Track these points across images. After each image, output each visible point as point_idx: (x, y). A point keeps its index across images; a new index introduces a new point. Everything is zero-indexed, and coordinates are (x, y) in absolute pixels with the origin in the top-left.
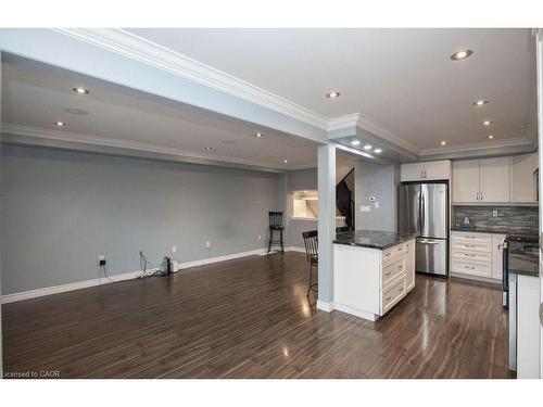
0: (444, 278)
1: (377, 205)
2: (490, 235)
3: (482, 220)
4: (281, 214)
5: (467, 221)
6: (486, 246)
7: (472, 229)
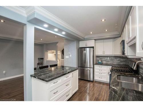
0: (93, 82)
1: (71, 56)
2: (106, 66)
3: (105, 61)
4: (43, 59)
5: (100, 61)
6: (105, 70)
7: (101, 64)
